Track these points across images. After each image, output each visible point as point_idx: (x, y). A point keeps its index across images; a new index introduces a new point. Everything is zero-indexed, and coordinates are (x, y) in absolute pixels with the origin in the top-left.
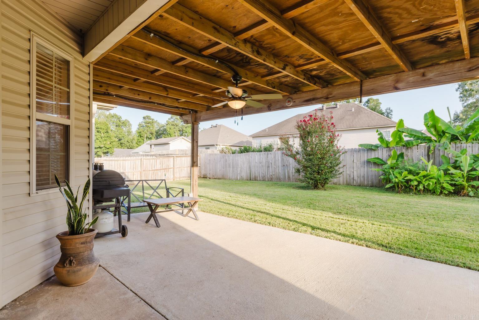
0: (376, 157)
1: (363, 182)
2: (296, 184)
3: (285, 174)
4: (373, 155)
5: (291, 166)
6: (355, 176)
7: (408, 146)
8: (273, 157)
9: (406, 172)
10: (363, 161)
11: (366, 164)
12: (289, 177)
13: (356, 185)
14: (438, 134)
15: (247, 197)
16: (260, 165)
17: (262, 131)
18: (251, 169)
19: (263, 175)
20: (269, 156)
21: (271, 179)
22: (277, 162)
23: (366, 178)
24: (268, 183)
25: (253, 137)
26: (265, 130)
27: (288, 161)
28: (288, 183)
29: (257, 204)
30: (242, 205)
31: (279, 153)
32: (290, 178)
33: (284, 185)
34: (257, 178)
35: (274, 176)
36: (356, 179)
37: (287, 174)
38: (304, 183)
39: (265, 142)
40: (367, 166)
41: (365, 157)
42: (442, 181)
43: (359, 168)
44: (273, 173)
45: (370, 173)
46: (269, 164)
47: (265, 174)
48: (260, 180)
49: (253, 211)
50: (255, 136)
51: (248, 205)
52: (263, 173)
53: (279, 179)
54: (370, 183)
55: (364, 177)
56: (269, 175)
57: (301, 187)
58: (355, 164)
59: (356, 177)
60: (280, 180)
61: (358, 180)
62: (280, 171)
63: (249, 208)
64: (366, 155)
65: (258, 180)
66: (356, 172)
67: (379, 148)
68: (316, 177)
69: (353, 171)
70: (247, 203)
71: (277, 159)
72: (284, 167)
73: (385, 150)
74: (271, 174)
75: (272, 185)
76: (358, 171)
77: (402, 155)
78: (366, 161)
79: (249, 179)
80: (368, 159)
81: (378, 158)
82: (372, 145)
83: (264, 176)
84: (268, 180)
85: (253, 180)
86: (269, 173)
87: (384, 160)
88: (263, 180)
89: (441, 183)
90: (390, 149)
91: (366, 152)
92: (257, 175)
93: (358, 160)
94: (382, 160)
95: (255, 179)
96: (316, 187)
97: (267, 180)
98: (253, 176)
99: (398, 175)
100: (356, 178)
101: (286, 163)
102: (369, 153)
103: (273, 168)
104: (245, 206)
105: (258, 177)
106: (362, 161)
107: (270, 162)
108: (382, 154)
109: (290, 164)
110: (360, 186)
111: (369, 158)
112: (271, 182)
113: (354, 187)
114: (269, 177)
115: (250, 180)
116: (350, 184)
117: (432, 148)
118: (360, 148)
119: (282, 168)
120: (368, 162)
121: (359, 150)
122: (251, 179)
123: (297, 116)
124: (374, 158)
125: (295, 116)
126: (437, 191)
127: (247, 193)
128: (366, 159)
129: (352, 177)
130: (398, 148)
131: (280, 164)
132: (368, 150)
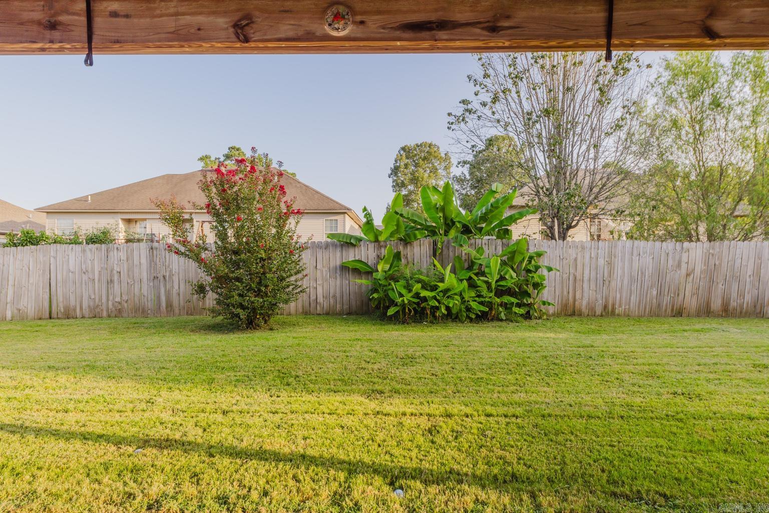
0: (357, 259)
1: (333, 306)
2: (193, 321)
3: (159, 298)
4: (351, 256)
5: (174, 278)
6: (318, 296)
7: (408, 240)
8: (124, 257)
9: (419, 285)
10: (334, 265)
11: (338, 271)
12: (169, 305)
13: (321, 313)
14: (445, 223)
15: (63, 379)
16: (85, 277)
17: (76, 200)
18: (53, 288)
19: (92, 304)
20: (111, 254)
21: (118, 313)
22: (136, 270)
23: (338, 299)
24: (113, 322)
25: (48, 212)
26: (84, 199)
27: (169, 266)
28: (171, 319)
29: (116, 407)
30: (53, 420)
31: (141, 248)
32: (171, 306)
33: (162, 326)
34: (72, 313)
35: (126, 305)
36: (322, 301)
37: (163, 299)
38: (221, 318)
39: (89, 225)
40: (341, 275)
41: (337, 258)
42: (466, 299)
43: (326, 280)
44: (125, 297)
45: (346, 289)
46: (112, 275)
47: (100, 300)
48: (83, 317)
49: (118, 442)
50: (53, 211)
51: (82, 418)
52: (93, 297)
53: (140, 311)
54: (346, 307)
55: (334, 296)
56: (110, 303)
57: (209, 326)
58: (318, 271)
59: (322, 297)
60: (143, 311)
61: (325, 303)
62: (144, 291)
63: (90, 429)
64: (338, 254)
65: (77, 318)
66: (321, 288)
67: (362, 243)
68: (253, 302)
69: (315, 286)
70: (71, 406)
71: (136, 262)
72: (155, 281)
73: (371, 246)
74: (118, 299)
75: (128, 328)
76: (325, 286)
77: (397, 256)
78: (340, 267)
79: (48, 316)
80: (343, 263)
81: (360, 261)
82: (351, 237)
83: (98, 306)
84: (109, 316)
85: (58, 318)
86: (111, 298)
87: (369, 264)
88: (91, 316)
89: (465, 301)
90: (379, 244)
91: (339, 249)
92: (72, 303)
93: (324, 265)
94: (366, 264)
95: (68, 315)
96: (251, 324)
97: (105, 314)
98: (59, 306)
99: (404, 292)
100: (320, 299)
101: (163, 272)
102: (344, 252)
103: (124, 285)
104: (71, 421)
105: (75, 310)
106: (331, 266)
107: (116, 269)
108: (366, 254)
109: (171, 275)
110: (328, 314)
111: (344, 261)
112: (120, 321)
113: (317, 318)
114: (110, 306)
115: (50, 318)
116: (310, 313)
117: (439, 245)
118: (329, 240)
119: (151, 284)
120: (344, 268)
121: (327, 246)
122: (54, 315)
123: (163, 176)
124: (353, 261)
125: (159, 178)
126: (461, 315)
127: (57, 365)
128: (338, 263)
129: (313, 297)
130: (392, 242)
131: (145, 275)
132: (342, 246)
